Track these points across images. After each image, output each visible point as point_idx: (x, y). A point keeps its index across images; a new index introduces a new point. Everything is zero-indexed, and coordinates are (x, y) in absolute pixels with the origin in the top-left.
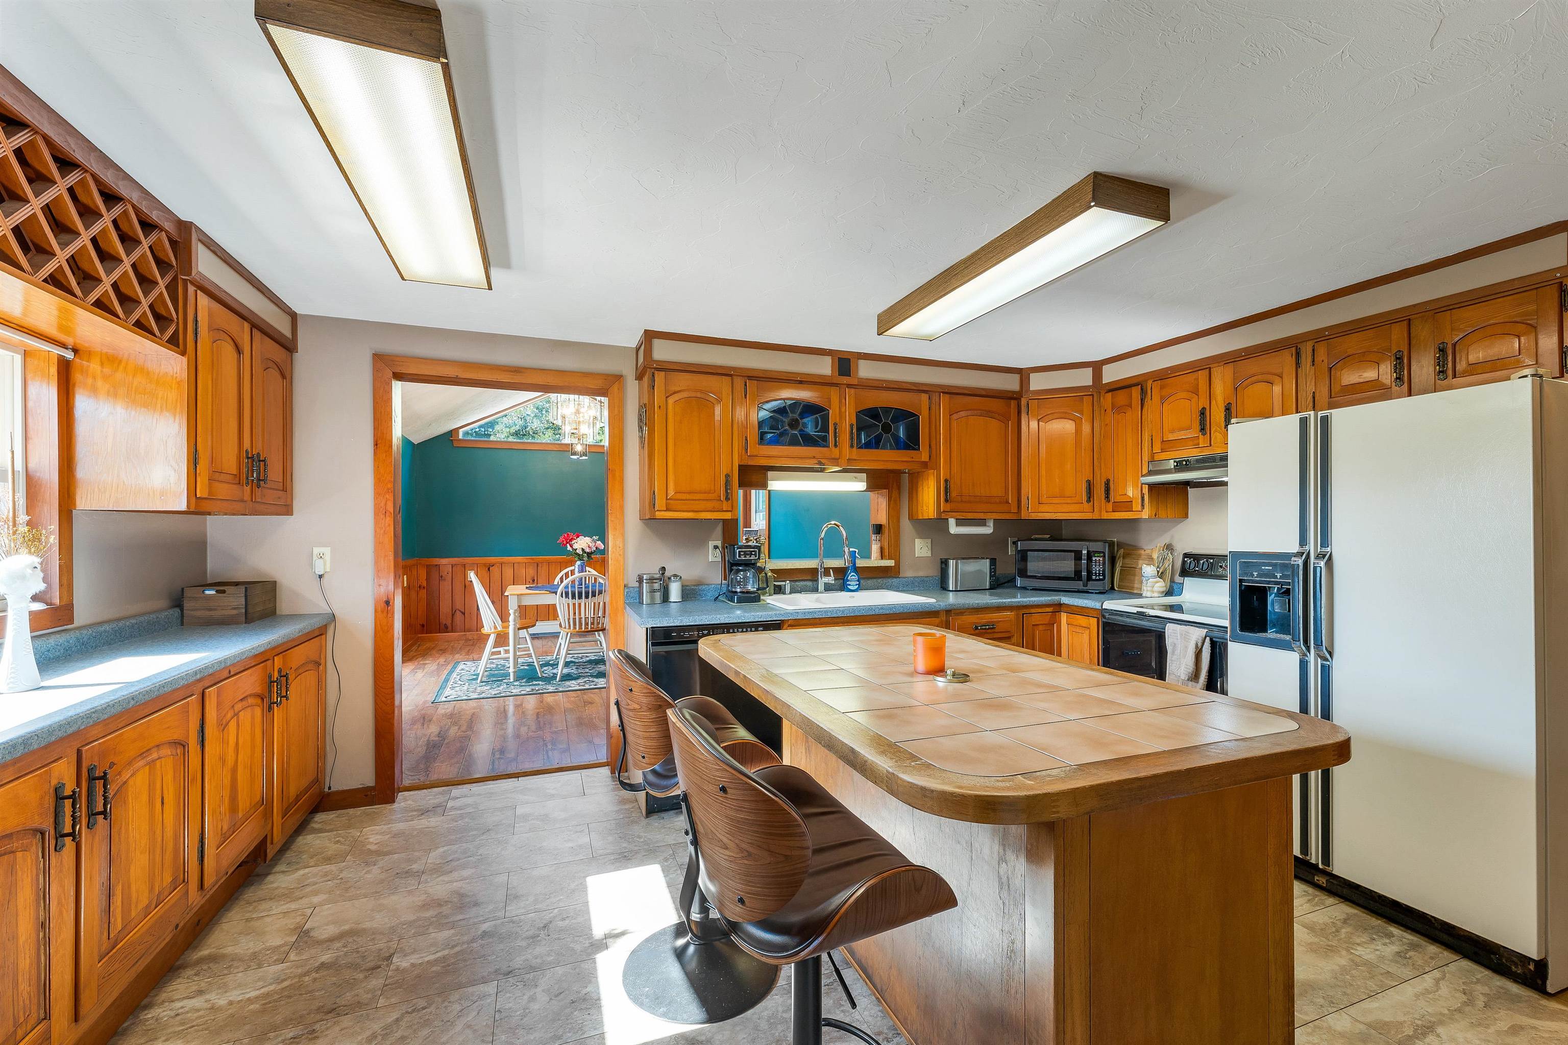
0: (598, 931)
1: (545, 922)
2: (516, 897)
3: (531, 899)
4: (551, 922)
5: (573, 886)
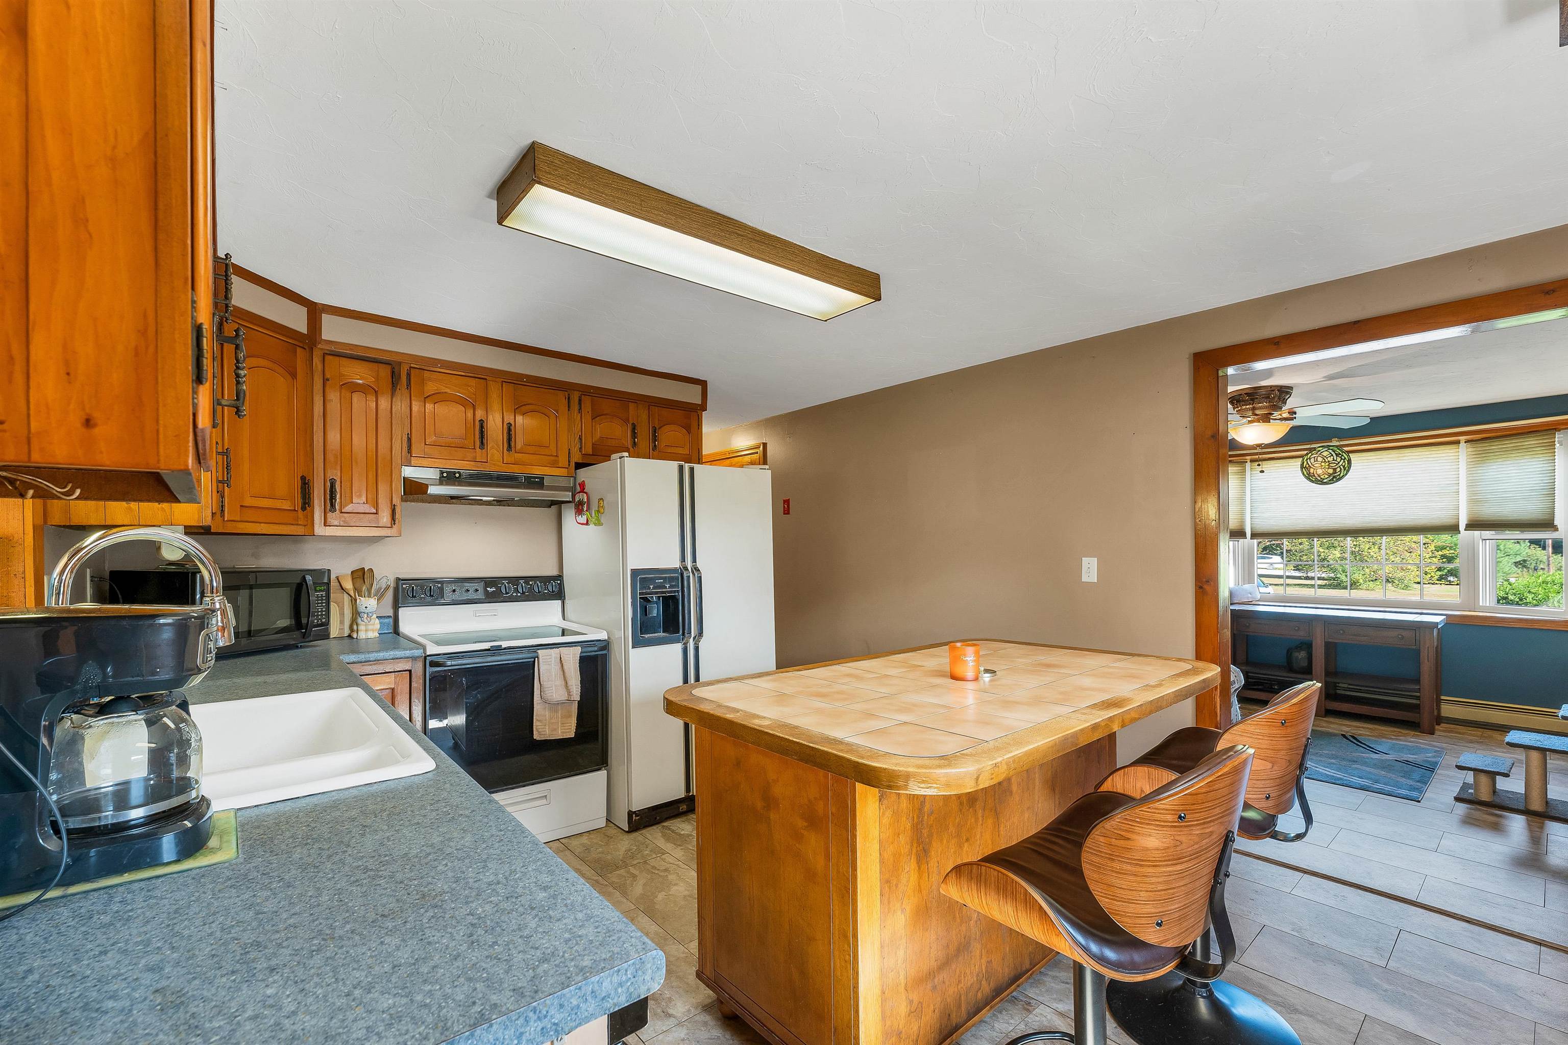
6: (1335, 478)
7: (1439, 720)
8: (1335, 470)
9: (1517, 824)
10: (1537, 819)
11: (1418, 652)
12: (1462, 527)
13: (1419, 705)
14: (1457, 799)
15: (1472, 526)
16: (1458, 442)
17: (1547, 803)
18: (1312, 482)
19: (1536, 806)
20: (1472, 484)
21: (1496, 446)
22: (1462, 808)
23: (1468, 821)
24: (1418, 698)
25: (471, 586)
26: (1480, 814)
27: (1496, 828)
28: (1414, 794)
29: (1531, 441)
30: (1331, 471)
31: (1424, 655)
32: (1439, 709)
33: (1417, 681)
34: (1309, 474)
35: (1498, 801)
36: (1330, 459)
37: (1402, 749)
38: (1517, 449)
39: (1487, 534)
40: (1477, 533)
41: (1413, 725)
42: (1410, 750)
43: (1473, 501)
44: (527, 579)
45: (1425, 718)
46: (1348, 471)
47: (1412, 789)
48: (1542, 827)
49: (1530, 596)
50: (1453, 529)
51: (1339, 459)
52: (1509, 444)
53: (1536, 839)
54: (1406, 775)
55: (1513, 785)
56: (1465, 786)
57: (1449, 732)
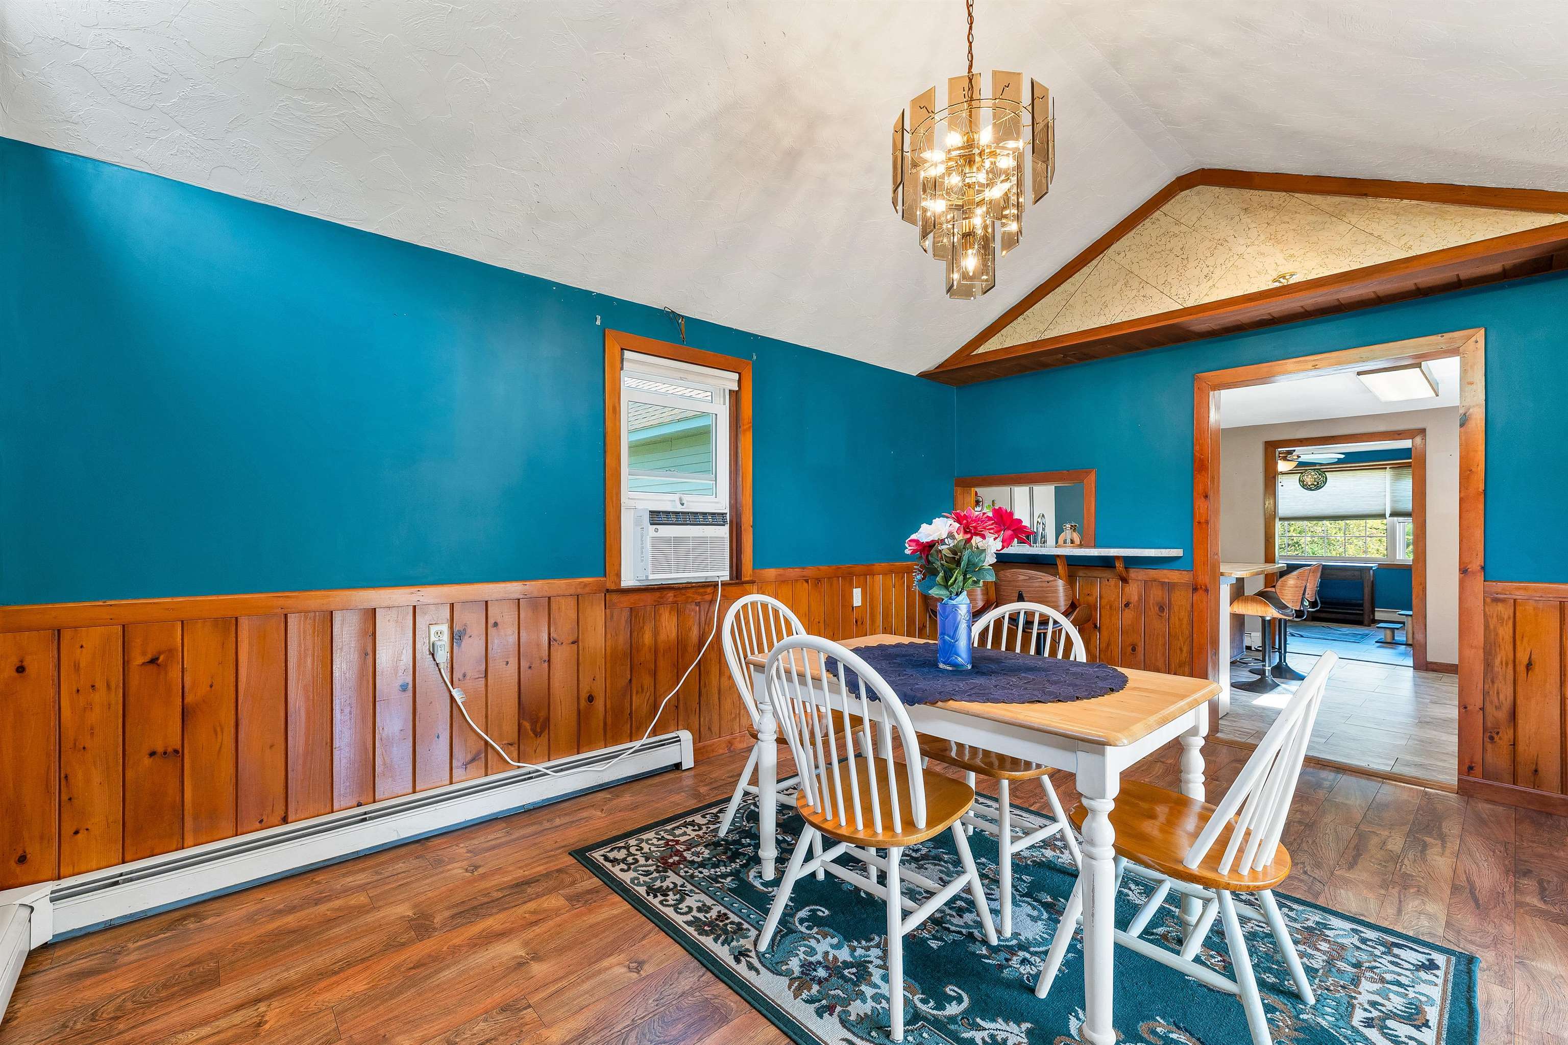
6: (1318, 487)
7: (1372, 619)
8: (1318, 482)
9: (1401, 648)
11: (1362, 584)
12: (1387, 515)
13: (1362, 613)
14: (1376, 642)
15: (1392, 515)
16: (1386, 468)
18: (1306, 488)
20: (1393, 491)
21: (1405, 471)
22: (1379, 644)
23: (1380, 647)
26: (1386, 645)
27: (1393, 648)
28: (1359, 641)
30: (1316, 483)
31: (1366, 585)
32: (1374, 616)
33: (1362, 605)
34: (1304, 484)
35: (1395, 642)
36: (1316, 476)
37: (1353, 630)
39: (1401, 519)
40: (1396, 518)
41: (1360, 623)
42: (1357, 630)
43: (1394, 501)
45: (1367, 619)
46: (1325, 482)
50: (1382, 516)
51: (1320, 477)
54: (1355, 637)
56: (1381, 638)
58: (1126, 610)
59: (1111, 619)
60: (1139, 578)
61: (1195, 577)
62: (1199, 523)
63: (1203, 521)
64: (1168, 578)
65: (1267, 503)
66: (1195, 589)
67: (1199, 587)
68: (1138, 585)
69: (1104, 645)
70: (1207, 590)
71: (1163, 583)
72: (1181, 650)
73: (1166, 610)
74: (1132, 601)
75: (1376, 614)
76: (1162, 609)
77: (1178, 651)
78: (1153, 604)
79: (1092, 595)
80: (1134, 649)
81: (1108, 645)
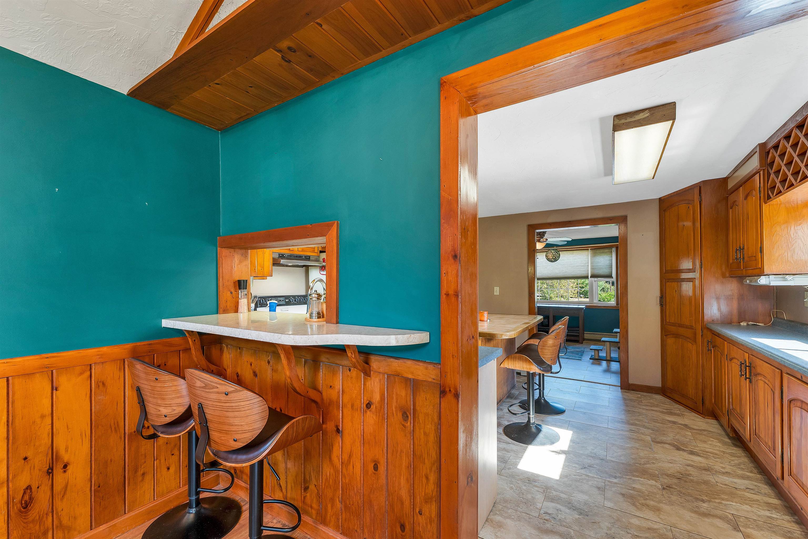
0: (563, 457)
1: (584, 469)
2: (599, 488)
3: (590, 483)
4: (582, 468)
5: (566, 479)
6: (555, 260)
7: (584, 339)
8: (555, 257)
9: (604, 363)
10: (608, 362)
11: (578, 317)
12: (589, 277)
13: (579, 335)
14: (590, 359)
15: (591, 277)
16: (588, 249)
17: (611, 357)
18: (549, 261)
19: (608, 358)
20: (592, 263)
21: (598, 251)
22: (591, 360)
23: (593, 364)
24: (578, 333)
25: (282, 299)
26: (595, 362)
27: (600, 364)
28: (580, 359)
29: (607, 250)
30: (554, 258)
31: (580, 318)
33: (578, 327)
34: (548, 258)
35: (600, 358)
36: (554, 254)
37: (575, 348)
38: (603, 252)
39: (598, 279)
40: (594, 279)
41: (577, 341)
42: (577, 348)
43: (592, 269)
44: (298, 296)
45: (581, 340)
46: (559, 258)
47: (579, 357)
48: (610, 363)
49: (606, 300)
50: (587, 277)
51: (557, 254)
52: (602, 251)
53: (608, 366)
54: (577, 354)
55: (603, 354)
56: (592, 356)
57: (587, 343)
58: (368, 412)
59: (352, 422)
60: (381, 370)
61: (442, 374)
62: (447, 295)
63: (451, 292)
64: (412, 373)
65: (530, 269)
66: (443, 393)
67: (447, 389)
68: (380, 380)
69: (346, 457)
70: (456, 396)
71: (407, 380)
72: (427, 478)
73: (411, 418)
74: (374, 401)
75: (585, 335)
76: (405, 416)
77: (424, 480)
78: (396, 408)
79: (334, 387)
80: (376, 468)
81: (350, 457)
